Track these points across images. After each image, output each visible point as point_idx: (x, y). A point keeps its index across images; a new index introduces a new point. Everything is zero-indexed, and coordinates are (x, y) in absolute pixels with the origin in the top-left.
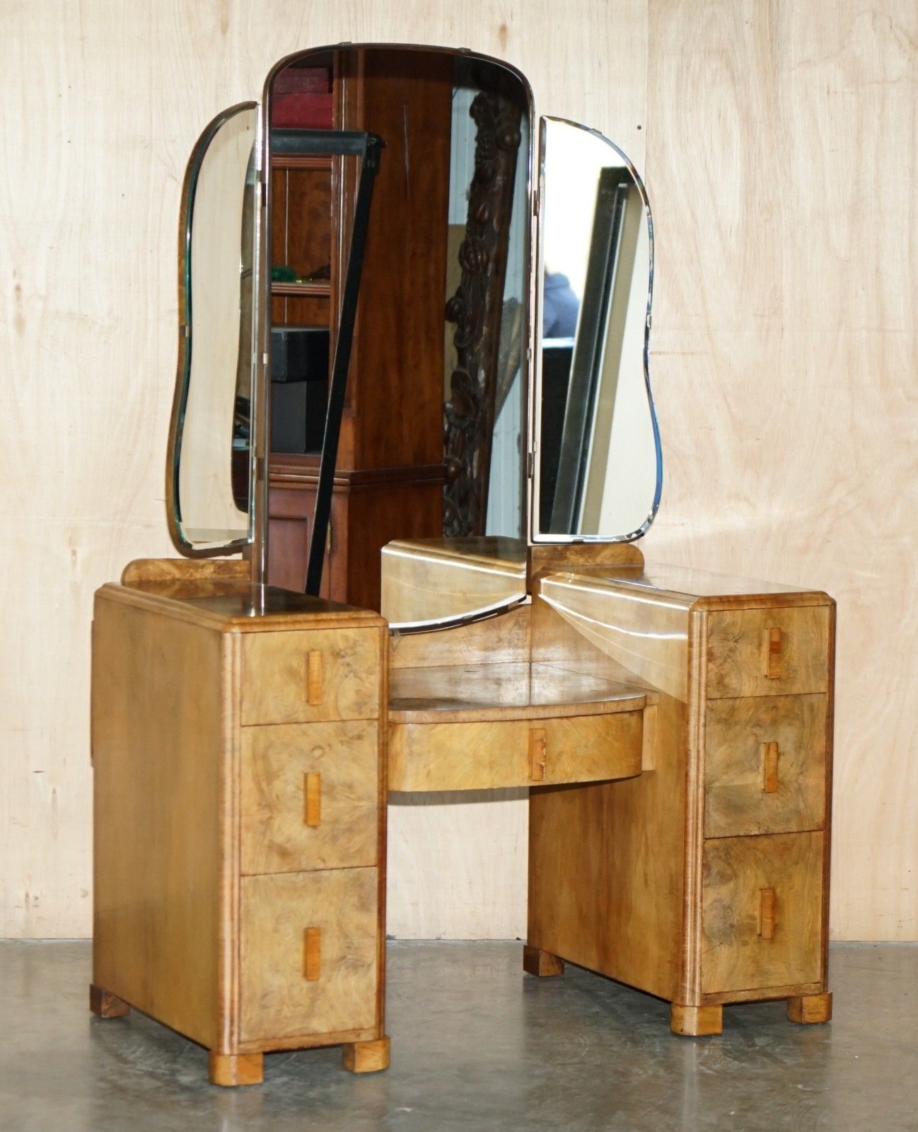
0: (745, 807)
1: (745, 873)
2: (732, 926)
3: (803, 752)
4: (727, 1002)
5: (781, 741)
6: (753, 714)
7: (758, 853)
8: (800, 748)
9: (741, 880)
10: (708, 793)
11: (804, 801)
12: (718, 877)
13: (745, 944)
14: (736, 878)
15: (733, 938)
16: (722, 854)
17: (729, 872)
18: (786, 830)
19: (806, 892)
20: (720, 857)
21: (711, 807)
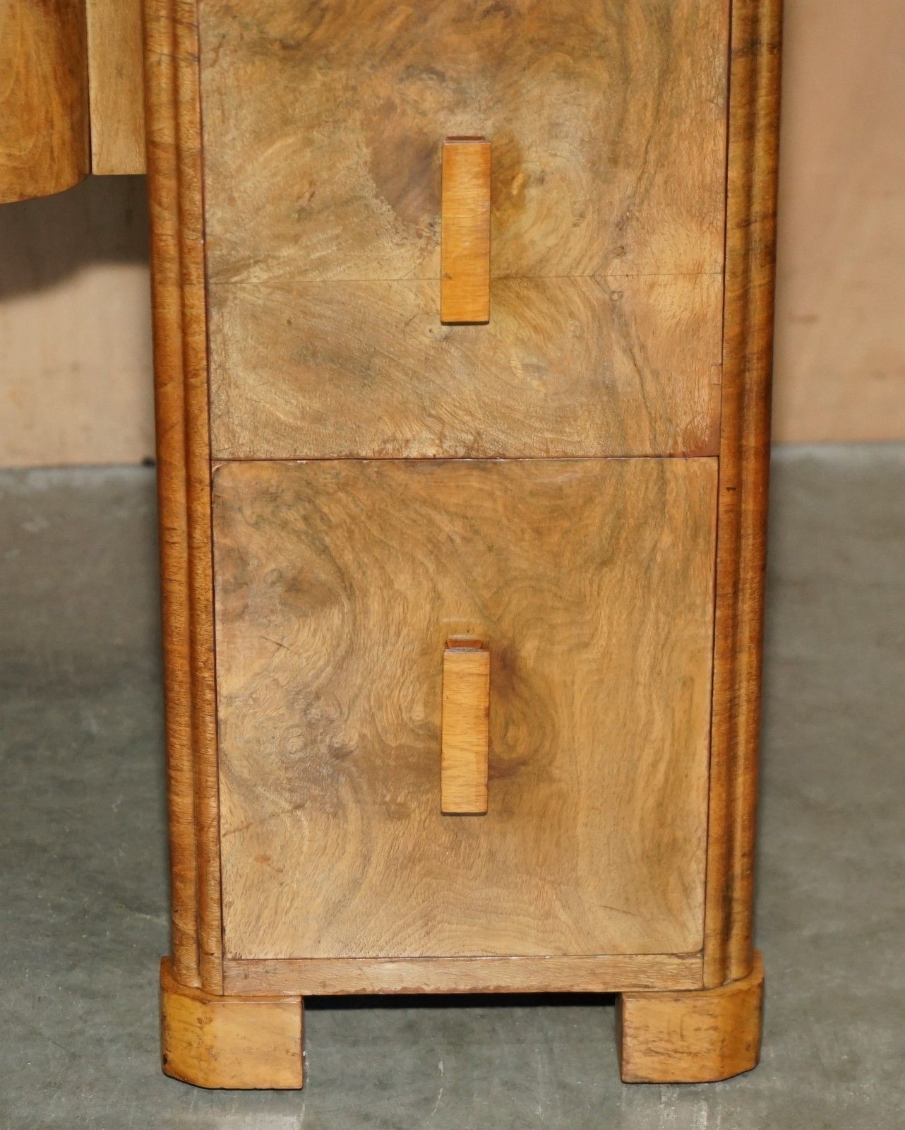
0: (378, 361)
1: (389, 584)
2: (339, 754)
3: (627, 178)
4: (320, 992)
5: (528, 130)
6: (404, 28)
7: (442, 520)
8: (614, 161)
9: (375, 606)
10: (222, 303)
11: (629, 351)
12: (279, 589)
13: (398, 814)
14: (351, 596)
15: (346, 795)
16: (293, 515)
17: (323, 573)
18: (555, 450)
19: (644, 662)
20: (284, 525)
21: (235, 357)
